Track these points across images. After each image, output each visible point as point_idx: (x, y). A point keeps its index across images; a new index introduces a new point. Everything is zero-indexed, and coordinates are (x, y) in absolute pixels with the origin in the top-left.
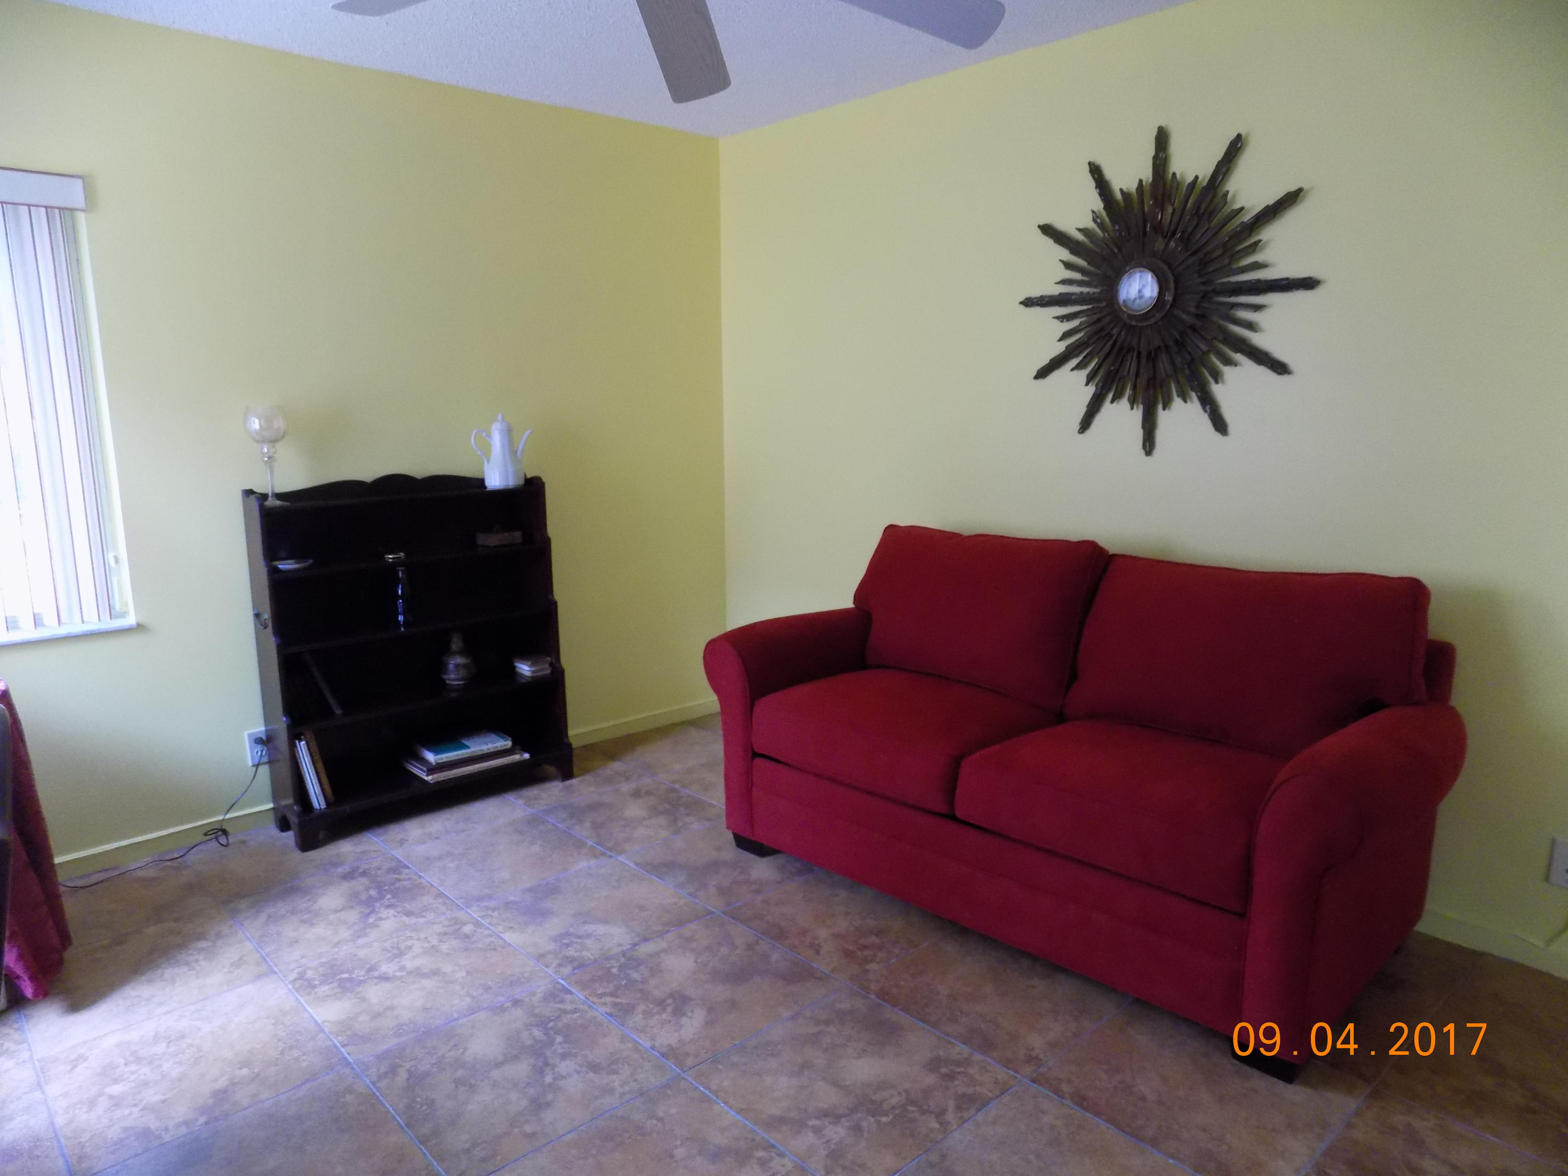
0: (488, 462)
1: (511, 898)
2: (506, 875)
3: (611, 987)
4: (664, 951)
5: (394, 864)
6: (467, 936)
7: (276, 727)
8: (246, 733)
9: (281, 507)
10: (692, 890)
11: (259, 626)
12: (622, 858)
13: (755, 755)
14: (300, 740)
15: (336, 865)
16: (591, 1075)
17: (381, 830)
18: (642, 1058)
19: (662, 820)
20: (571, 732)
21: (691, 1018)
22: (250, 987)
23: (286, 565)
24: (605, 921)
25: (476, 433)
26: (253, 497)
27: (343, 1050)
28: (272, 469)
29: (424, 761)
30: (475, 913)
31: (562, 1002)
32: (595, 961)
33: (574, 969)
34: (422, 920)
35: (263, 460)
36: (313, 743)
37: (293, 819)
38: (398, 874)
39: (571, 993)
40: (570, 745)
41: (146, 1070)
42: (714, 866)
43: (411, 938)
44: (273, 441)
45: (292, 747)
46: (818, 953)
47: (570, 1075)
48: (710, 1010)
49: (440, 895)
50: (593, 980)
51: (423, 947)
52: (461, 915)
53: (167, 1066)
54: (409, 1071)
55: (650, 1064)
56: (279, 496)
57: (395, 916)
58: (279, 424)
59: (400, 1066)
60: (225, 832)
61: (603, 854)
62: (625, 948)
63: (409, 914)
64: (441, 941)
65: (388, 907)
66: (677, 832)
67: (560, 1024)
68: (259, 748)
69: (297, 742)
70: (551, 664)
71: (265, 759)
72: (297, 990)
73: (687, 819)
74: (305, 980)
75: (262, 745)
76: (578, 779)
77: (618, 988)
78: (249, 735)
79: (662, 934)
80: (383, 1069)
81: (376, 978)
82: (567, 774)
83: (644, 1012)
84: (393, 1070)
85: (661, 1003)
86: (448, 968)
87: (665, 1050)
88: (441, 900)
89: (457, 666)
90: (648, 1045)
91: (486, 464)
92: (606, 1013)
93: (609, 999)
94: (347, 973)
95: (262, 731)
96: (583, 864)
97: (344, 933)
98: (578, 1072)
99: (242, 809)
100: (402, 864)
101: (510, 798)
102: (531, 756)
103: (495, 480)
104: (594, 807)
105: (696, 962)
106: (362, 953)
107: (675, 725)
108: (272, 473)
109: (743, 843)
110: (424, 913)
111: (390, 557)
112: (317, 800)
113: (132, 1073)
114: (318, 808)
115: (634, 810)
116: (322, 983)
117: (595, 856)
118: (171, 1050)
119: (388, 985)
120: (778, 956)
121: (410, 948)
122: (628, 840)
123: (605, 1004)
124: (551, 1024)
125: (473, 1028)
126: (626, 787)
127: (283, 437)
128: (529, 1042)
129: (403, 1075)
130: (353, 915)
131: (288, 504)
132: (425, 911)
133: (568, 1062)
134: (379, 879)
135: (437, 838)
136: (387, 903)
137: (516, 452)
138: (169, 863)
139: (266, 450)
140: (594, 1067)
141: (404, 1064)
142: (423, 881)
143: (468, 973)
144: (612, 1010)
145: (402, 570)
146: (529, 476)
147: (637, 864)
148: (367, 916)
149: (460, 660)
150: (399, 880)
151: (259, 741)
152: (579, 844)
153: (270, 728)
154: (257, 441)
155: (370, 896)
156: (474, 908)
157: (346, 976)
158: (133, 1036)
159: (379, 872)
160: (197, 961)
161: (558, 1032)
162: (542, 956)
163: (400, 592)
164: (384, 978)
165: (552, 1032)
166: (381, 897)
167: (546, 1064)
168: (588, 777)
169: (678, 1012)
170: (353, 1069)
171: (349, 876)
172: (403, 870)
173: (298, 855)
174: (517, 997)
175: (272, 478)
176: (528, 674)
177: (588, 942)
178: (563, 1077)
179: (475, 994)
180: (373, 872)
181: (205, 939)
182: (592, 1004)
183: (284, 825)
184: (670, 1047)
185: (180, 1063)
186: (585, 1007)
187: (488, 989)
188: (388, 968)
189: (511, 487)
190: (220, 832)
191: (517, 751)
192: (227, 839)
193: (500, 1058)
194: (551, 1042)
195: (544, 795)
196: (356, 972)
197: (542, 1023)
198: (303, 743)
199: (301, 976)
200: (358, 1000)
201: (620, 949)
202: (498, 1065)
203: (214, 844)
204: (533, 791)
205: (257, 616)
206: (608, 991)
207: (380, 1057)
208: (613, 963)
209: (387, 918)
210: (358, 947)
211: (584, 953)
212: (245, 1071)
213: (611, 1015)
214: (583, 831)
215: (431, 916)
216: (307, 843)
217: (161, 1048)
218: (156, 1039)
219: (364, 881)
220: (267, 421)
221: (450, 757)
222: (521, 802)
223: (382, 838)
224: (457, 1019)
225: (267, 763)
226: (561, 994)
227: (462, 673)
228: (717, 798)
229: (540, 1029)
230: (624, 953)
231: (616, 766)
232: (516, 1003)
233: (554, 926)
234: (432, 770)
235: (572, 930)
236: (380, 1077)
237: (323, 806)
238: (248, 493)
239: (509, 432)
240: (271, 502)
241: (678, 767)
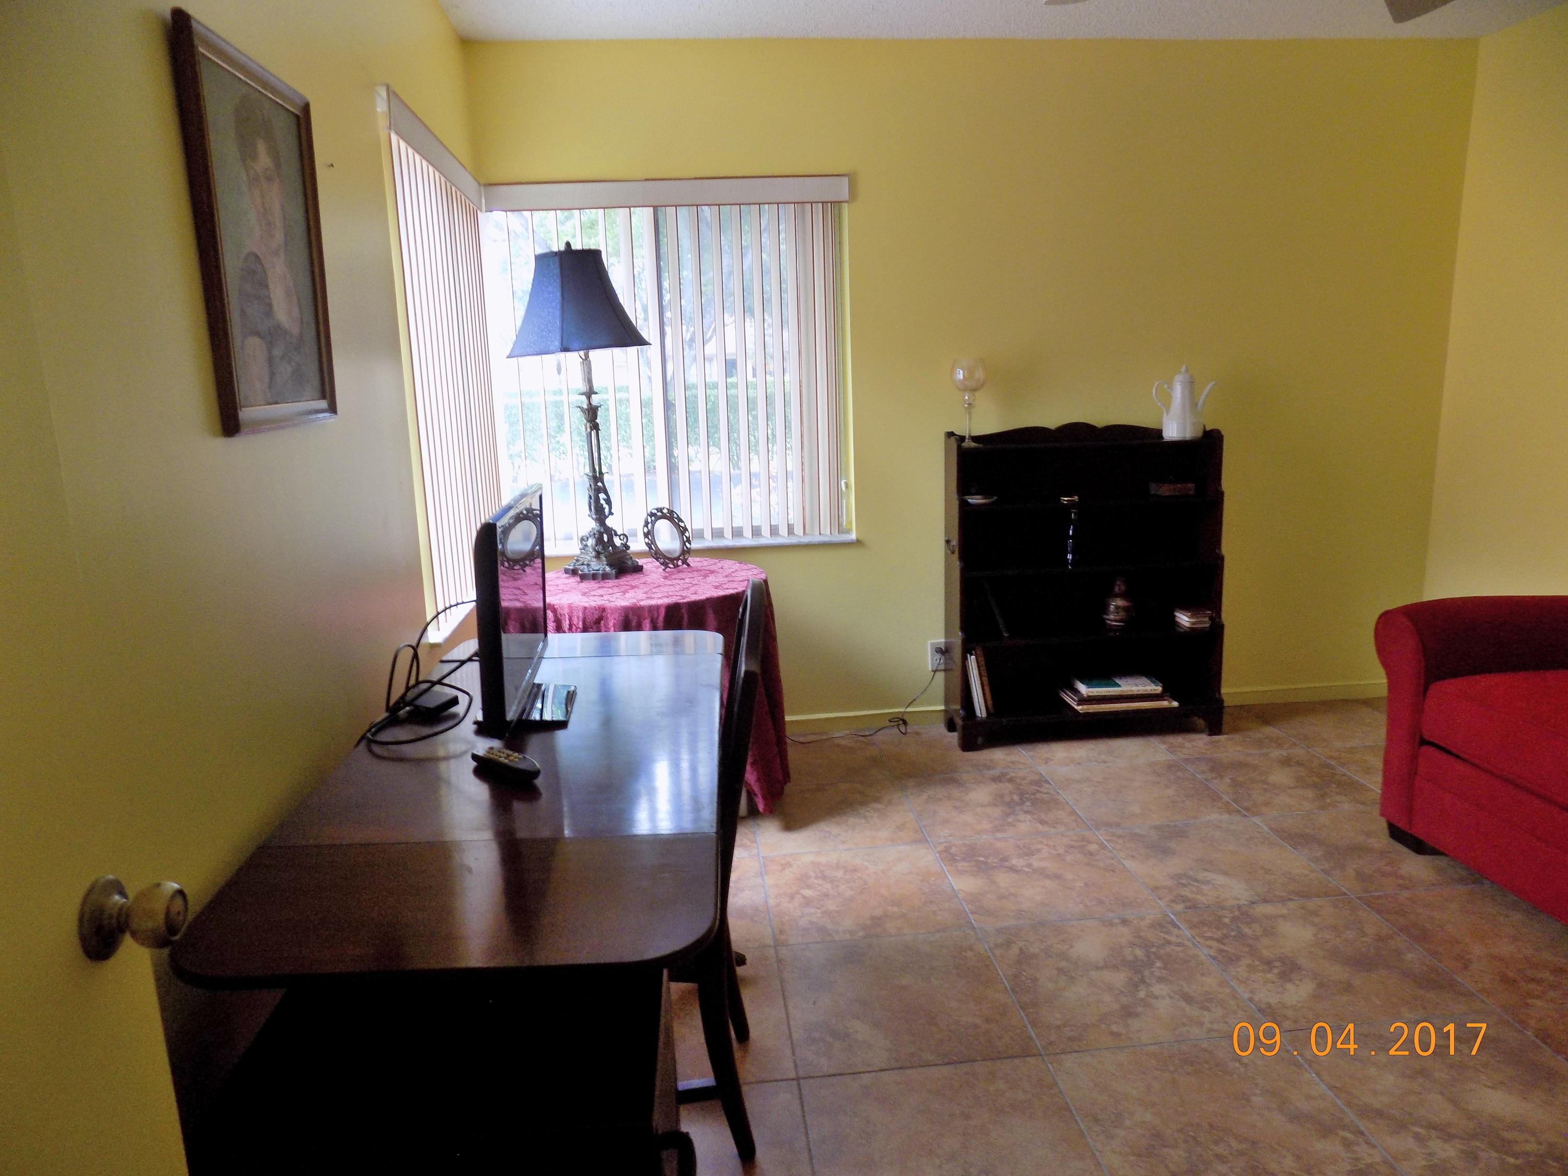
0: (1167, 413)
1: (1138, 831)
2: (1136, 809)
3: (1219, 934)
4: (1283, 917)
5: (1037, 777)
6: (1091, 854)
7: (952, 640)
8: (929, 642)
9: (976, 449)
10: (1326, 866)
11: (948, 551)
12: (1256, 820)
13: (1423, 742)
14: (971, 655)
15: (988, 768)
16: (1183, 1004)
17: (1029, 747)
18: (1238, 1006)
19: (1310, 793)
20: (1224, 690)
21: (1298, 986)
22: (908, 847)
23: (975, 500)
24: (1226, 874)
25: (1158, 385)
26: (953, 439)
27: (970, 916)
28: (970, 413)
29: (1076, 692)
30: (1102, 836)
31: (1168, 933)
32: (1208, 906)
33: (1187, 908)
34: (1053, 830)
35: (964, 406)
36: (981, 659)
37: (959, 722)
38: (1040, 787)
39: (1179, 928)
40: (1221, 701)
41: (828, 886)
42: (1357, 850)
43: (1041, 842)
44: (974, 390)
45: (964, 659)
46: (1466, 967)
47: (1163, 998)
48: (1321, 985)
49: (1073, 812)
50: (1203, 923)
51: (1050, 853)
52: (1087, 833)
53: (842, 888)
54: (1021, 949)
55: (1244, 1013)
56: (975, 439)
57: (1030, 821)
58: (980, 374)
59: (1014, 942)
60: (905, 722)
61: (1238, 812)
62: (1242, 902)
63: (1042, 822)
64: (1067, 851)
65: (1026, 812)
66: (1322, 808)
67: (1162, 952)
68: (938, 656)
69: (968, 655)
70: (1211, 618)
71: (942, 667)
72: (942, 859)
73: (1338, 798)
74: (950, 854)
75: (940, 654)
76: (1226, 736)
77: (1226, 936)
78: (932, 644)
79: (1283, 900)
80: (1000, 941)
81: (1006, 867)
82: (1215, 728)
83: (1249, 966)
84: (1008, 944)
85: (1269, 963)
86: (1069, 876)
87: (1263, 1006)
88: (1073, 818)
89: (1117, 607)
90: (1246, 996)
91: (1165, 415)
92: (1210, 956)
93: (1214, 944)
94: (983, 857)
95: (942, 642)
96: (1214, 816)
97: (986, 825)
98: (1171, 997)
99: (922, 705)
100: (1044, 779)
101: (1154, 741)
102: (1180, 705)
103: (1172, 431)
104: (1240, 765)
105: (1315, 935)
106: (998, 844)
107: (1345, 701)
108: (970, 418)
109: (1396, 833)
110: (1056, 825)
111: (1065, 499)
112: (980, 710)
113: (820, 885)
114: (980, 716)
115: (1280, 777)
116: (963, 860)
117: (1230, 812)
118: (847, 877)
119: (1014, 875)
120: (1414, 957)
121: (1039, 851)
122: (1267, 804)
123: (1210, 947)
124: (1154, 949)
125: (1082, 931)
126: (1276, 753)
127: (982, 386)
128: (1130, 958)
129: (1015, 950)
130: (997, 812)
131: (981, 446)
132: (1056, 823)
133: (1162, 986)
134: (1022, 787)
135: (1079, 764)
136: (1025, 808)
137: (1197, 404)
138: (861, 738)
139: (967, 398)
140: (1188, 999)
141: (1018, 942)
142: (1060, 797)
143: (1086, 884)
144: (1217, 955)
145: (1074, 513)
146: (1208, 429)
147: (1271, 829)
148: (1008, 815)
149: (1120, 602)
150: (1040, 792)
151: (939, 651)
152: (1215, 798)
153: (948, 640)
154: (960, 390)
155: (1012, 799)
156: (1101, 832)
157: (982, 859)
158: (823, 859)
159: (1024, 782)
160: (872, 817)
161: (1159, 958)
162: (1155, 889)
163: (1071, 532)
164: (1013, 869)
165: (1153, 956)
166: (1022, 803)
167: (1143, 981)
168: (1237, 737)
169: (1285, 976)
170: (976, 933)
171: (996, 779)
172: (1044, 784)
173: (959, 752)
174: (1127, 917)
175: (970, 423)
176: (1187, 625)
177: (1205, 888)
178: (1156, 997)
179: (1088, 903)
180: (1018, 781)
181: (880, 802)
182: (1197, 943)
183: (951, 726)
184: (1269, 1006)
185: (852, 889)
186: (1190, 944)
187: (1101, 902)
188: (1016, 862)
189: (1187, 439)
190: (901, 721)
191: (1166, 698)
192: (906, 728)
193: (1101, 963)
194: (1152, 964)
195: (1188, 745)
196: (991, 858)
197: (1146, 946)
198: (973, 657)
199: (947, 850)
200: (988, 881)
201: (1236, 902)
202: (1097, 968)
203: (896, 730)
204: (1177, 740)
205: (948, 542)
206: (1215, 936)
207: (999, 931)
208: (1226, 913)
209: (1025, 821)
210: (996, 839)
211: (1198, 897)
212: (895, 909)
213: (1214, 958)
214: (1222, 786)
215: (1062, 829)
216: (968, 745)
217: (840, 874)
218: (838, 867)
219: (1010, 786)
220: (970, 373)
221: (1102, 692)
222: (1164, 747)
223: (1031, 753)
224: (1070, 920)
225: (943, 670)
226: (1169, 926)
227: (1122, 614)
228: (1374, 784)
229: (1142, 950)
230: (1239, 907)
231: (1269, 730)
232: (1124, 922)
233: (1175, 865)
234: (1083, 701)
235: (1191, 873)
236: (997, 946)
237: (984, 715)
238: (950, 434)
239: (1191, 385)
240: (968, 444)
241: (1338, 744)
